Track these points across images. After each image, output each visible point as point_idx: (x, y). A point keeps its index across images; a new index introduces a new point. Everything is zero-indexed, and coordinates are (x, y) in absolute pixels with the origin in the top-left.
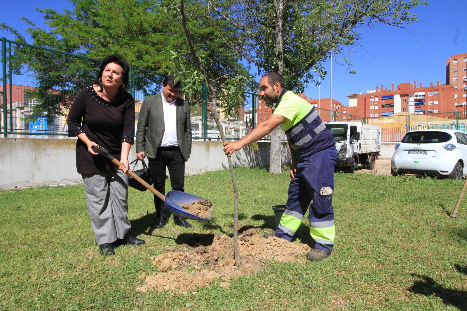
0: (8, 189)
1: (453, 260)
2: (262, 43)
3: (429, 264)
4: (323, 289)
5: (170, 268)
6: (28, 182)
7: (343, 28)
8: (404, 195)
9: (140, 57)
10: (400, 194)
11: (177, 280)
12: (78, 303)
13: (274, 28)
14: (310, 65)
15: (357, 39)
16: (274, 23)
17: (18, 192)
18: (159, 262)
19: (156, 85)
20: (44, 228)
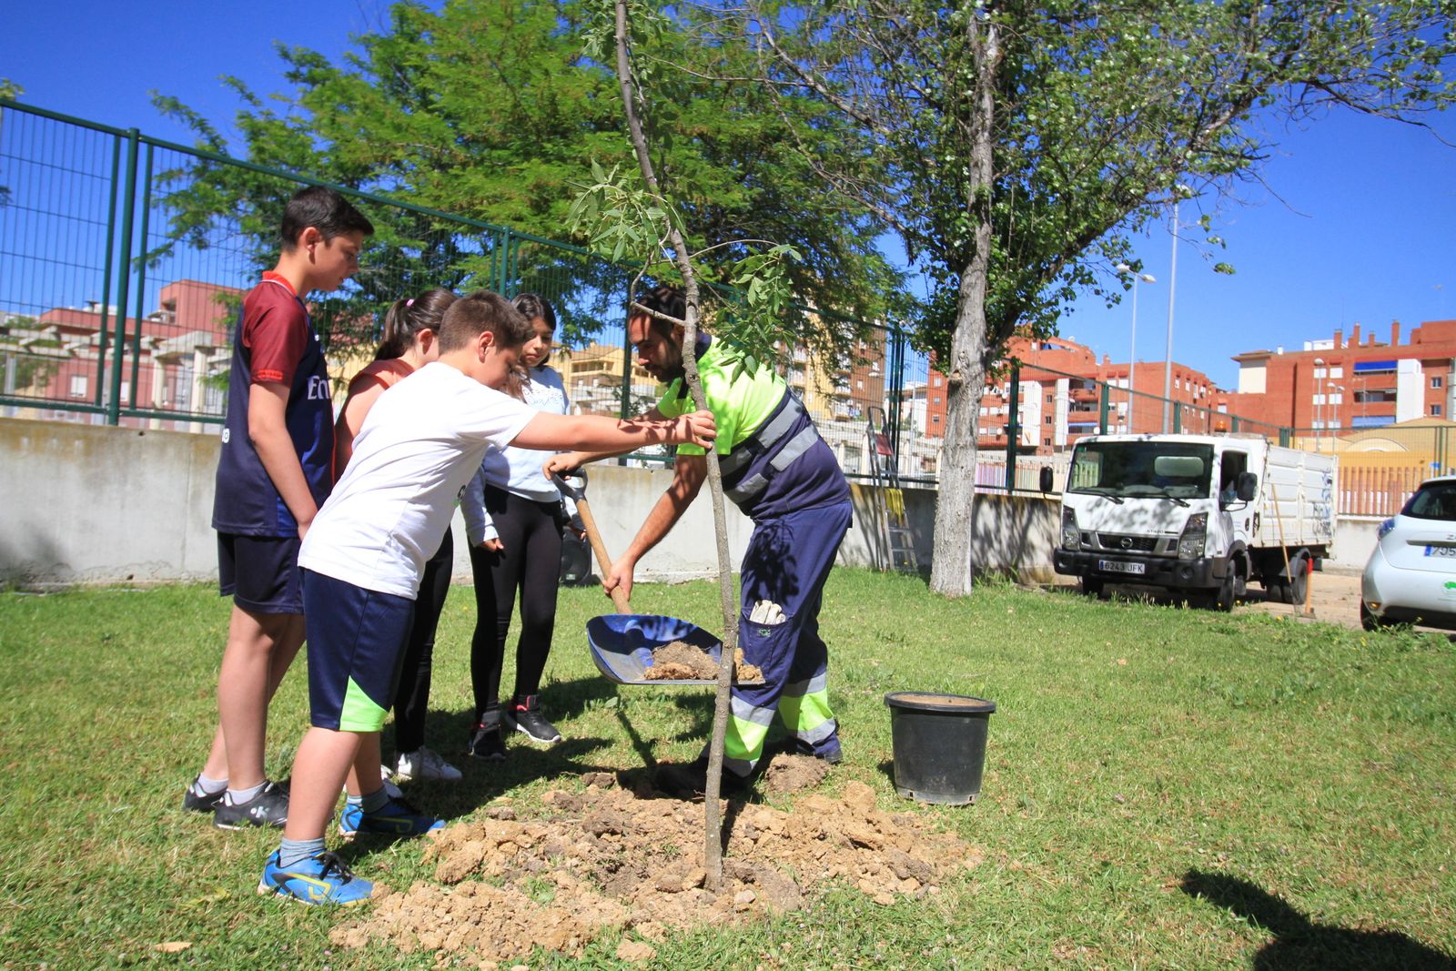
0: (106, 581)
2: (925, 165)
5: (477, 870)
6: (167, 564)
7: (1200, 119)
9: (541, 206)
10: (1377, 693)
11: (476, 916)
12: (121, 956)
13: (966, 116)
14: (1084, 240)
15: (1250, 158)
16: (965, 101)
17: (131, 595)
18: (451, 845)
19: (596, 292)
20: (151, 704)
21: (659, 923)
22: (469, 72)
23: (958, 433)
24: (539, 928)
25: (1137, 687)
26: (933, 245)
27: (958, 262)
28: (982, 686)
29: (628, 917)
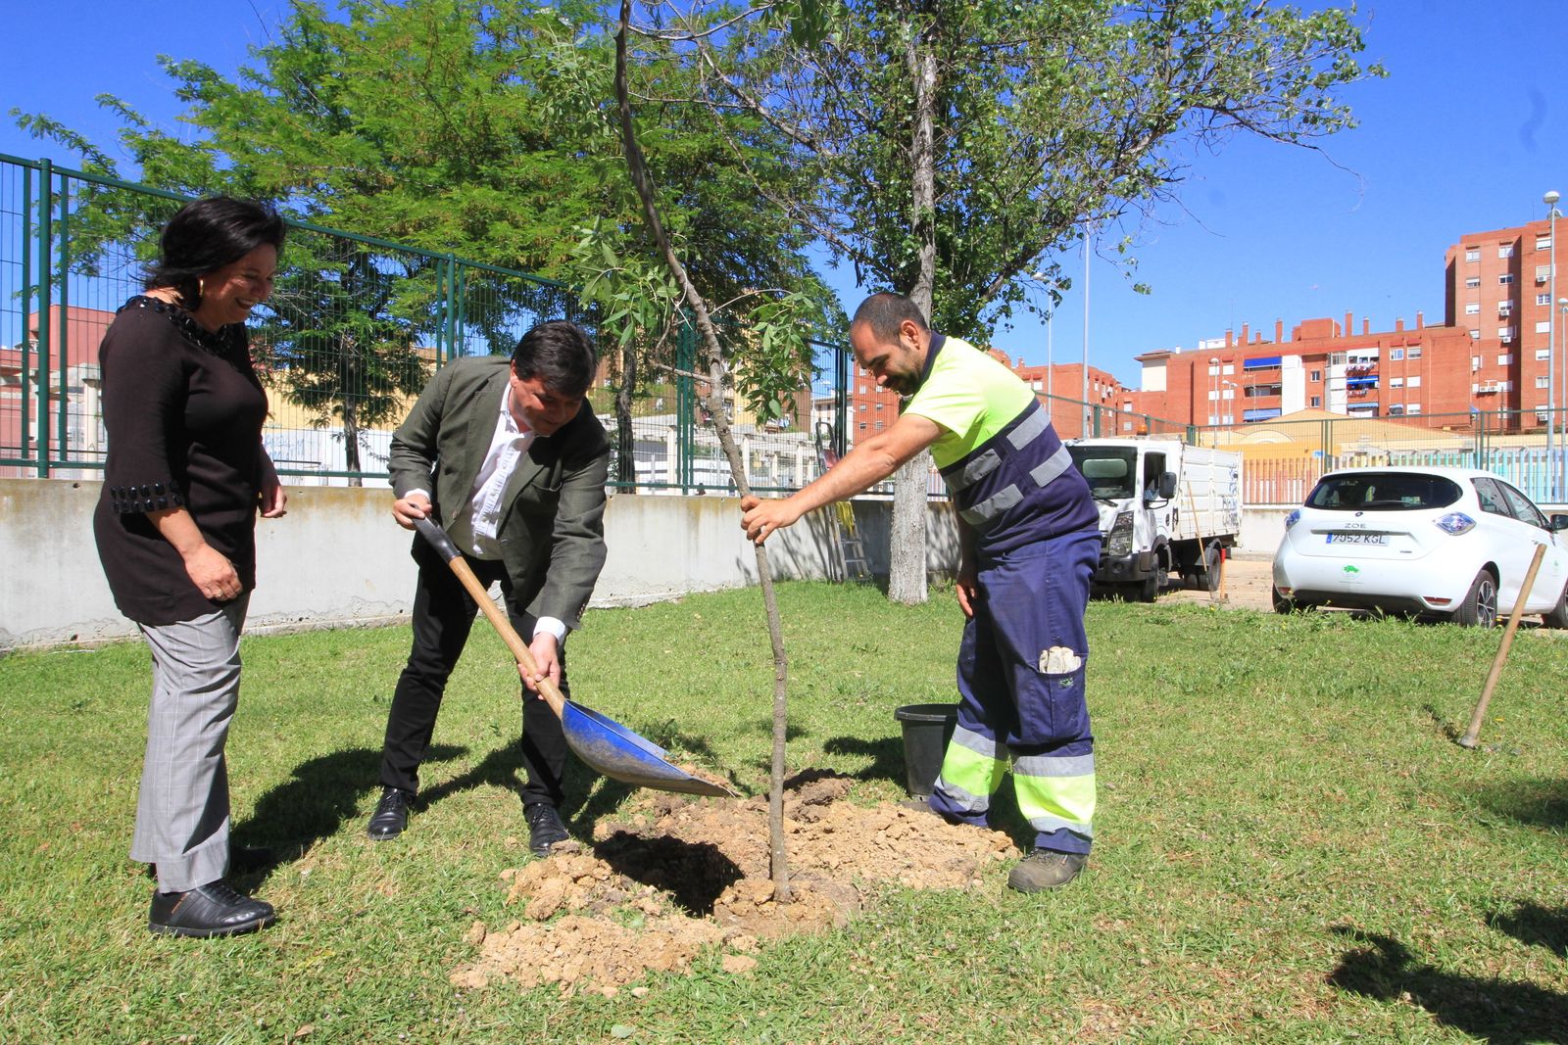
0: (47, 643)
1: (1466, 888)
2: (870, 188)
3: (1392, 900)
4: (1054, 979)
5: (563, 908)
7: (1123, 143)
8: (1313, 676)
9: (477, 230)
10: (1302, 672)
11: (586, 948)
13: (908, 142)
14: (1020, 262)
15: (1168, 180)
16: (907, 125)
18: (530, 886)
22: (392, 91)
24: (645, 952)
26: (880, 268)
27: (905, 282)
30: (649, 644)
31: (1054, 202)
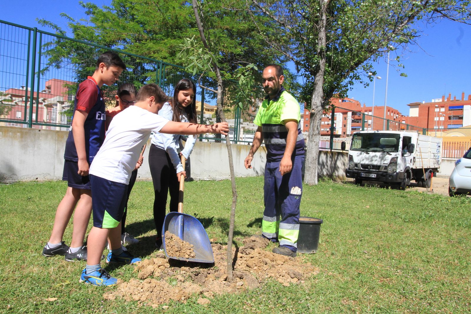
0: (28, 180)
2: (303, 39)
3: (467, 304)
5: (152, 275)
6: (49, 174)
7: (397, 23)
8: (458, 219)
9: (173, 54)
10: (453, 217)
11: (151, 290)
12: (35, 302)
13: (317, 22)
14: (357, 65)
15: (414, 36)
16: (317, 17)
17: (37, 184)
18: (143, 267)
21: (211, 292)
22: (148, 8)
23: (314, 130)
24: (172, 294)
25: (372, 215)
26: (305, 67)
27: (314, 72)
28: (320, 215)
29: (201, 290)
30: (217, 193)
31: (370, 44)
